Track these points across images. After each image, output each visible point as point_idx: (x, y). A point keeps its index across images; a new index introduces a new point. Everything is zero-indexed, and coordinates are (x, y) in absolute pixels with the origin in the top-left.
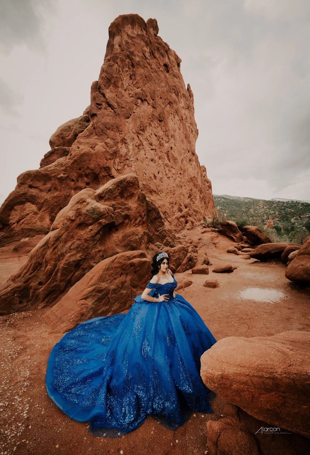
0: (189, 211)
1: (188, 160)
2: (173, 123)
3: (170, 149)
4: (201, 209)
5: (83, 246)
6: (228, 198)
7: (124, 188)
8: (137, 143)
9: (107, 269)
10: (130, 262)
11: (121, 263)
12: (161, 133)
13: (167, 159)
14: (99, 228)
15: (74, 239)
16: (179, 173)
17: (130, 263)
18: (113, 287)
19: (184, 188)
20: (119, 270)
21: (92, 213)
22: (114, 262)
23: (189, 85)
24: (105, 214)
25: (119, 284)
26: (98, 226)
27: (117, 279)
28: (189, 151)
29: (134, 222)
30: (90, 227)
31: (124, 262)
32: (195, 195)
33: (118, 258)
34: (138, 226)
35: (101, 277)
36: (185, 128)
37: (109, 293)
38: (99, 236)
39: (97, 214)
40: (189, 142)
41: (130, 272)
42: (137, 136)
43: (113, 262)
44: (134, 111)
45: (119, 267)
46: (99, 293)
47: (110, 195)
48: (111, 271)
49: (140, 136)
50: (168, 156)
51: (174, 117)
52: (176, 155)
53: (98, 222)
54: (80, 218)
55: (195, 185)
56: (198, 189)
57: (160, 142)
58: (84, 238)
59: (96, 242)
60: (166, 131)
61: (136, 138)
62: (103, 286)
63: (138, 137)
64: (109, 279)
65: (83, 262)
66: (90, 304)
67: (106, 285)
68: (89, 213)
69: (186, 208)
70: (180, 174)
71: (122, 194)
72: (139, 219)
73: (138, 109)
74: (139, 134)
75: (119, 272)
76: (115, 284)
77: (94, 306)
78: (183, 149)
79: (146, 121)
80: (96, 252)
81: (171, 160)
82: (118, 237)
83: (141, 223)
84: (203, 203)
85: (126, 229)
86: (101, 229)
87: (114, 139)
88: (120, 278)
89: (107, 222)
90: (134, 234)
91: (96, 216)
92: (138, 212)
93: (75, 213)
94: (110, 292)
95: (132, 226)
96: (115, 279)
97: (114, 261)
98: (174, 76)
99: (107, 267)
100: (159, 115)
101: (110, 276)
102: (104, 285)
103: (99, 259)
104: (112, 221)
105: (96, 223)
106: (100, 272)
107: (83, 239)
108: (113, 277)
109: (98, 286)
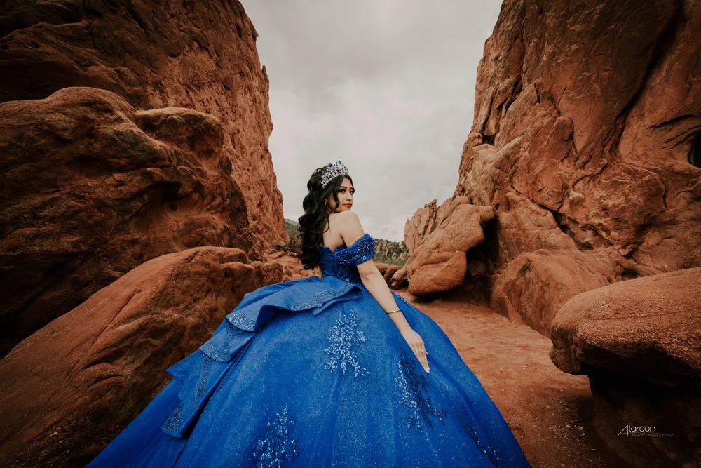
0: (258, 226)
1: (259, 156)
2: (243, 100)
3: (236, 131)
4: (273, 225)
5: (89, 217)
6: (291, 223)
7: (199, 132)
8: (184, 100)
9: (178, 275)
10: (225, 265)
11: (208, 264)
12: (225, 105)
13: (230, 143)
14: (144, 185)
15: (56, 191)
16: (247, 167)
17: (224, 269)
18: (191, 320)
19: (252, 191)
20: (204, 279)
21: (130, 143)
22: (193, 261)
23: (264, 67)
24: (164, 159)
25: (205, 313)
26: (142, 179)
27: (200, 302)
28: (261, 145)
29: (209, 203)
30: (117, 176)
31: (215, 263)
32: (267, 204)
33: (200, 254)
34: (215, 213)
35: (161, 292)
36: (258, 113)
37: (181, 335)
38: (140, 205)
39: (144, 151)
40: (262, 133)
41: (223, 289)
42: (186, 90)
43: (189, 262)
44: (186, 53)
45: (205, 275)
46: (153, 338)
47: (172, 131)
48: (187, 282)
49: (191, 93)
50: (233, 140)
51: (245, 94)
52: (244, 143)
53: (141, 170)
54: (89, 143)
55: (267, 191)
56: (271, 197)
57: (223, 115)
58: (95, 196)
59: (127, 217)
60: (233, 106)
61: (183, 91)
62: (167, 317)
63: (188, 92)
64: (183, 301)
65: (79, 261)
66: (127, 372)
67: (176, 315)
68: (123, 140)
69: (254, 219)
70: (249, 170)
71: (192, 142)
72: (218, 200)
73: (192, 55)
74: (189, 88)
75: (203, 285)
76: (196, 313)
77: (141, 380)
78: (254, 139)
79: (204, 77)
80: (124, 241)
81: (237, 147)
82: (177, 222)
83: (219, 209)
84: (277, 218)
85: (192, 212)
86: (149, 188)
87: (138, 75)
88: (206, 300)
89: (166, 178)
90: (208, 223)
91: (141, 154)
92: (219, 185)
93: (73, 125)
94: (187, 333)
95: (205, 209)
96: (196, 301)
97: (191, 259)
98: (248, 45)
99: (177, 269)
100: (225, 79)
101: (184, 292)
102: (170, 315)
103: (131, 261)
104: (175, 179)
105: (136, 172)
106: (159, 281)
107: (92, 198)
108: (192, 296)
109: (155, 316)
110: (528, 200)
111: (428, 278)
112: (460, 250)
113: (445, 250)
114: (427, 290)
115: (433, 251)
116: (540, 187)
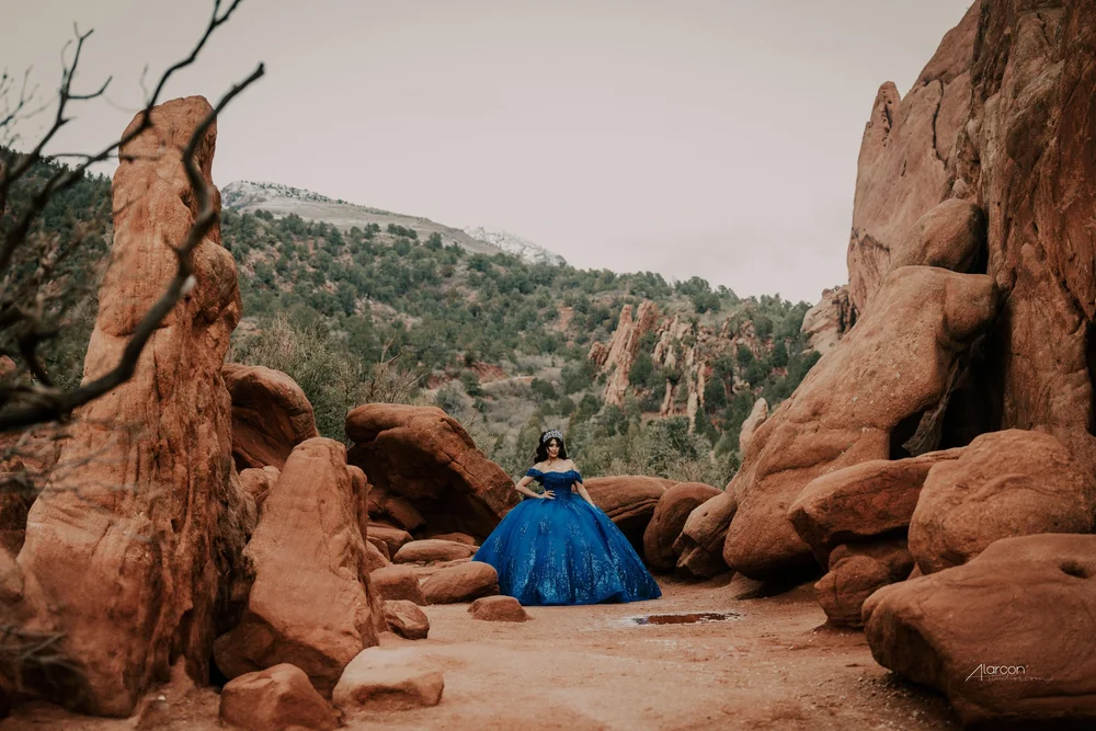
110: (1054, 278)
111: (780, 512)
112: (873, 425)
113: (832, 426)
114: (773, 550)
115: (802, 426)
116: (1069, 252)
